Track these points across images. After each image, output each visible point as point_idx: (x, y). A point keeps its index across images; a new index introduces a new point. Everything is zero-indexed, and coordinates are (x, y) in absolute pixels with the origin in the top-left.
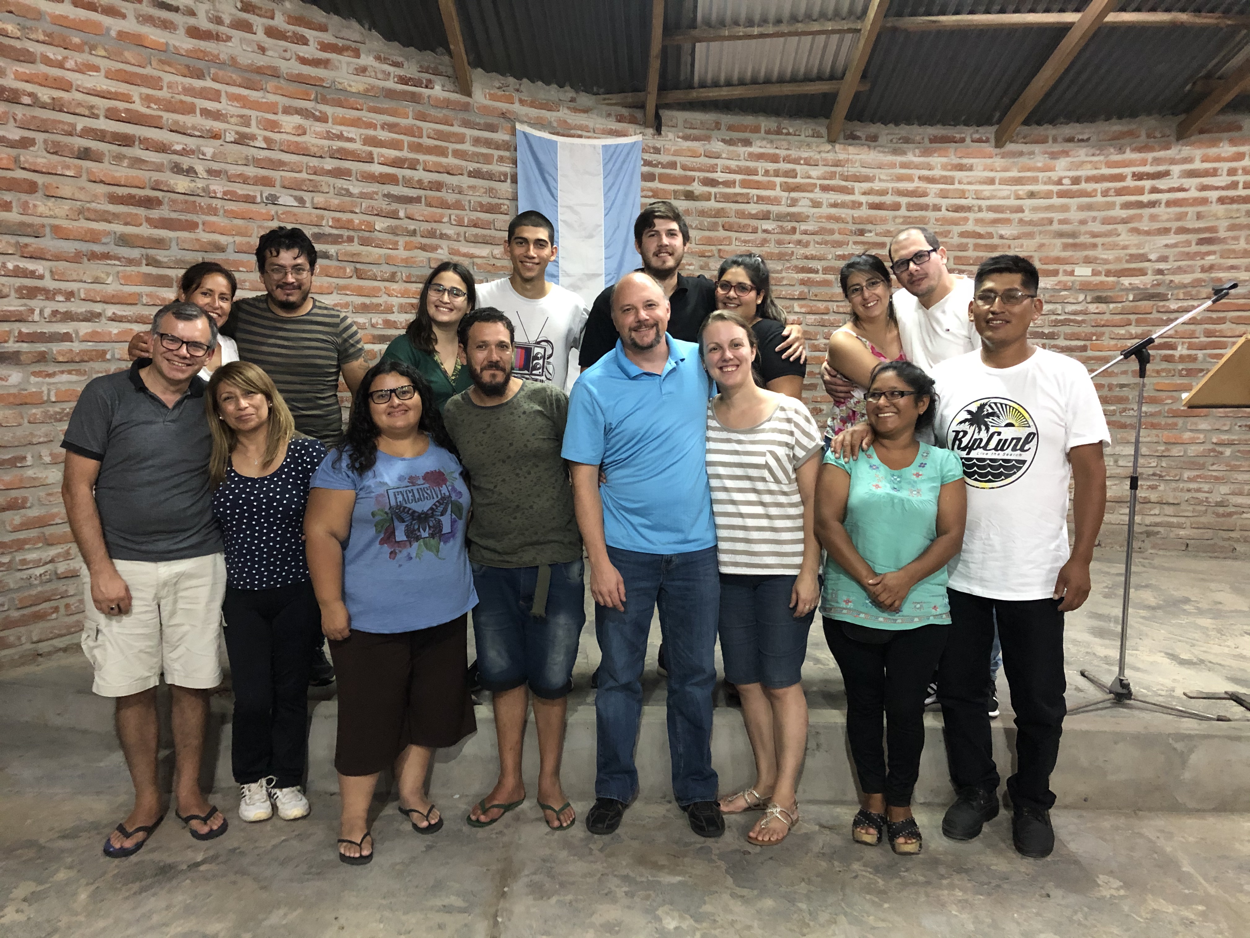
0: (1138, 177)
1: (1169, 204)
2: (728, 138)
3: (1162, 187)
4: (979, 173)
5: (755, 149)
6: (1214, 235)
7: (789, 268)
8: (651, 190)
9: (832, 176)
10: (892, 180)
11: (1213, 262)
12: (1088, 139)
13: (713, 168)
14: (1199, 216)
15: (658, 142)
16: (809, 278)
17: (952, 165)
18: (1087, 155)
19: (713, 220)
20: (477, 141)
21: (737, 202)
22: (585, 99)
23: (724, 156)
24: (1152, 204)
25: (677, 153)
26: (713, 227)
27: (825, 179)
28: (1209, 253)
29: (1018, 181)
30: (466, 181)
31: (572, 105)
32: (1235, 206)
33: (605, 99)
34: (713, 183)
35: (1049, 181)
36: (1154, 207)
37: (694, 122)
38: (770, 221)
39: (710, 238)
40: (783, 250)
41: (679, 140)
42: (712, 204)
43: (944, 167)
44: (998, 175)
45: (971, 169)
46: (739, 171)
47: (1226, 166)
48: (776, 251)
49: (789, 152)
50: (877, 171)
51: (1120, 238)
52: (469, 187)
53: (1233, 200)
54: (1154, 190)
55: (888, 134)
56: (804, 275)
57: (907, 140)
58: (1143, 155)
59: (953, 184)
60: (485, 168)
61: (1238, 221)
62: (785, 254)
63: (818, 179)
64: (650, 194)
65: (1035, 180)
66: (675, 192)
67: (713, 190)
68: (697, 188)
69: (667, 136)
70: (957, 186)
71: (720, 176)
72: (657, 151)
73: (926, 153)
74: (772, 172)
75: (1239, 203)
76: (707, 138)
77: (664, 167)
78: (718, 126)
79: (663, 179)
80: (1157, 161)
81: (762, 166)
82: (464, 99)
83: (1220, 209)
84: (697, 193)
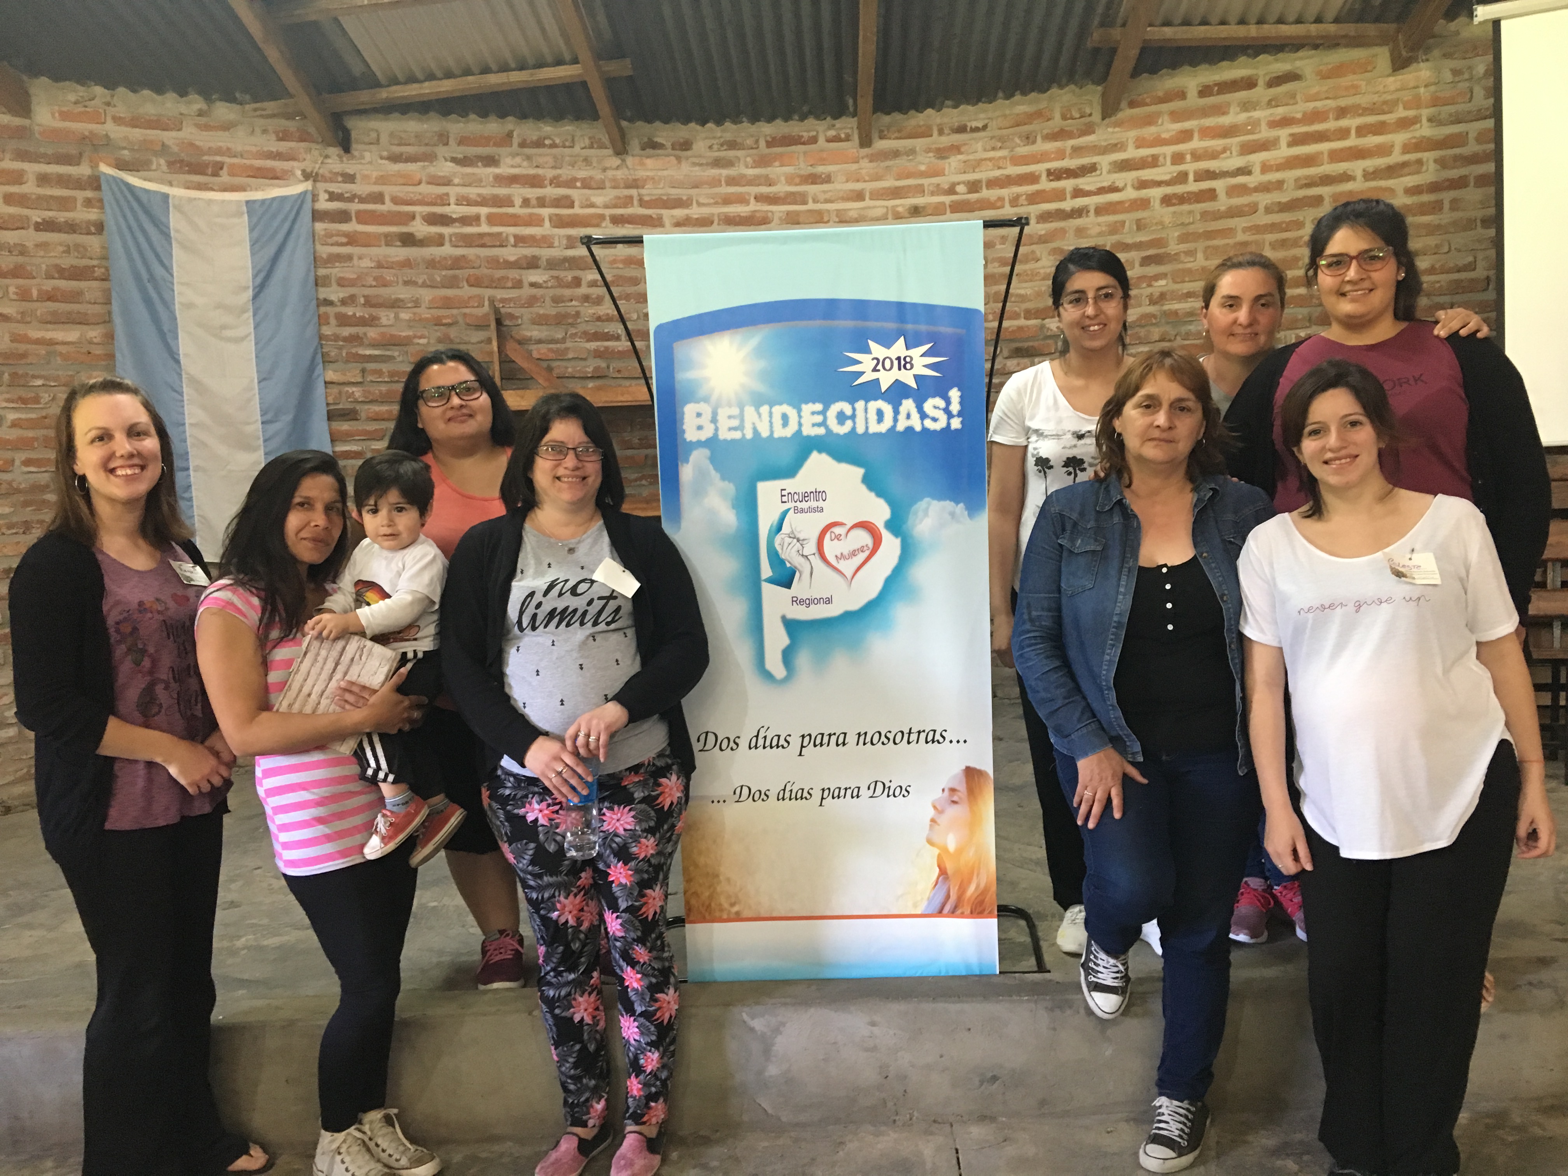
0: (1055, 175)
1: (1100, 210)
2: (460, 156)
3: (1087, 188)
4: (840, 186)
5: (505, 169)
6: (1162, 251)
7: (576, 334)
8: (346, 235)
9: (627, 201)
10: (716, 203)
11: (1164, 289)
12: (985, 127)
13: (442, 199)
14: (1140, 226)
15: (350, 167)
16: (607, 348)
17: (801, 176)
18: (985, 150)
19: (451, 273)
20: (43, 179)
21: (483, 246)
22: (223, 111)
23: (456, 181)
24: (1078, 213)
25: (382, 180)
26: (452, 283)
27: (615, 206)
28: (1157, 277)
29: (896, 193)
30: (30, 237)
31: (203, 120)
32: (1186, 207)
33: (255, 110)
34: (444, 220)
35: (938, 190)
36: (1080, 216)
37: (403, 135)
38: (539, 271)
39: (447, 298)
40: (562, 310)
41: (384, 161)
42: (447, 250)
43: (790, 180)
44: (868, 186)
45: (828, 179)
46: (483, 202)
47: (1169, 150)
48: (553, 312)
49: (558, 171)
50: (693, 192)
51: (1039, 264)
52: (37, 246)
53: (1182, 199)
54: (1078, 193)
55: (706, 138)
56: (599, 343)
57: (732, 145)
58: (1058, 144)
59: (805, 203)
60: (62, 217)
61: (1191, 228)
62: (566, 316)
63: (606, 207)
64: (344, 240)
65: (920, 190)
66: (386, 235)
67: (446, 231)
68: (420, 228)
69: (362, 157)
70: (811, 206)
71: (454, 210)
72: (350, 178)
73: (763, 162)
74: (534, 202)
75: (1190, 204)
76: (430, 158)
77: (362, 200)
78: (443, 139)
79: (364, 218)
80: (1077, 151)
81: (518, 193)
82: (18, 121)
83: (1166, 214)
84: (419, 235)
